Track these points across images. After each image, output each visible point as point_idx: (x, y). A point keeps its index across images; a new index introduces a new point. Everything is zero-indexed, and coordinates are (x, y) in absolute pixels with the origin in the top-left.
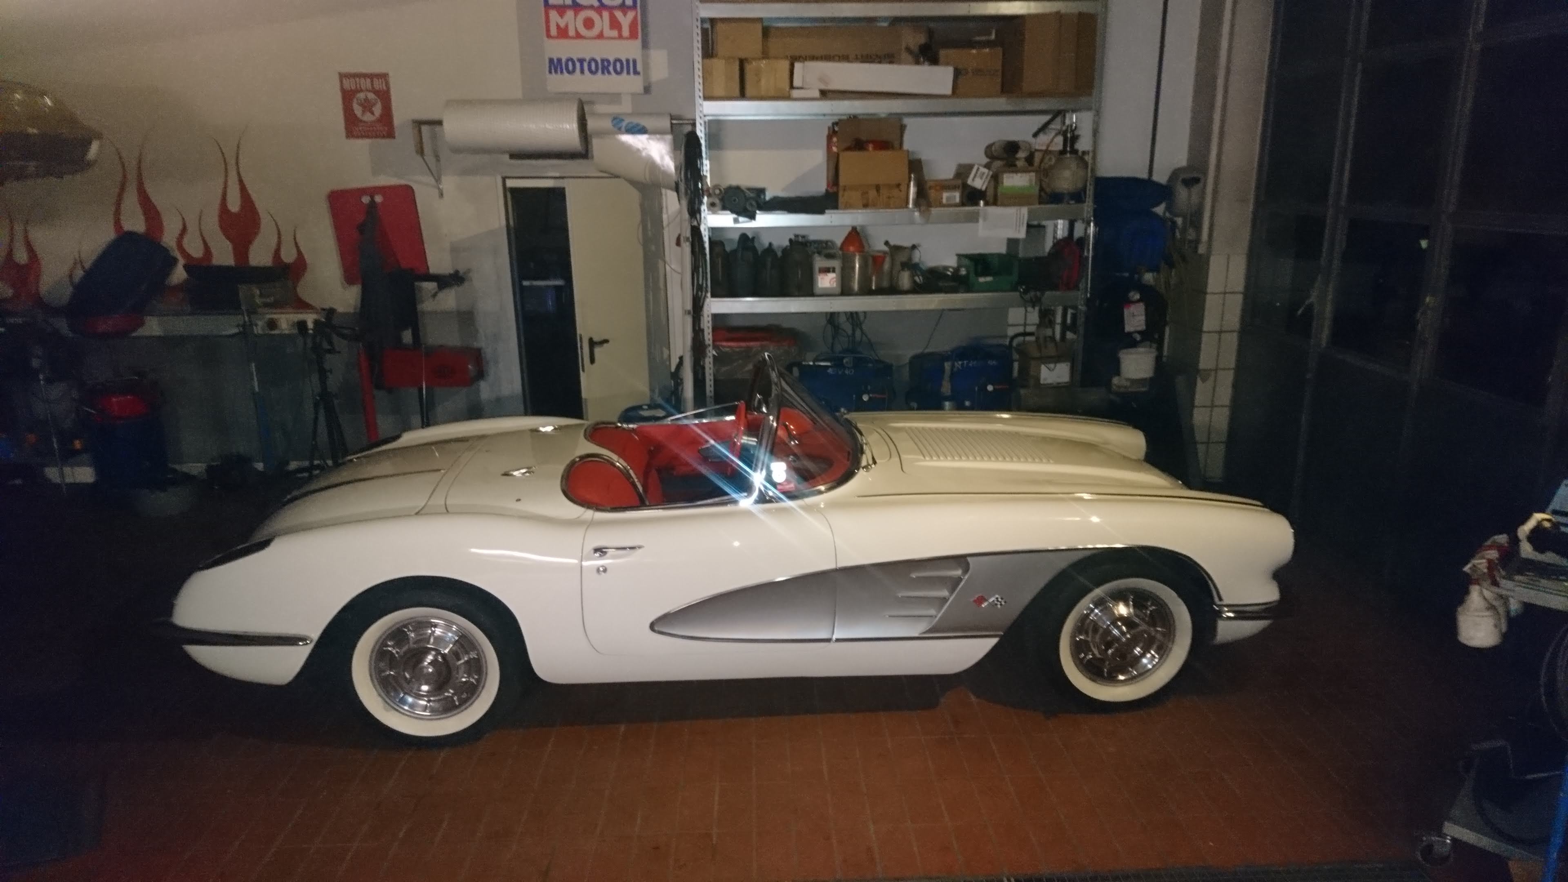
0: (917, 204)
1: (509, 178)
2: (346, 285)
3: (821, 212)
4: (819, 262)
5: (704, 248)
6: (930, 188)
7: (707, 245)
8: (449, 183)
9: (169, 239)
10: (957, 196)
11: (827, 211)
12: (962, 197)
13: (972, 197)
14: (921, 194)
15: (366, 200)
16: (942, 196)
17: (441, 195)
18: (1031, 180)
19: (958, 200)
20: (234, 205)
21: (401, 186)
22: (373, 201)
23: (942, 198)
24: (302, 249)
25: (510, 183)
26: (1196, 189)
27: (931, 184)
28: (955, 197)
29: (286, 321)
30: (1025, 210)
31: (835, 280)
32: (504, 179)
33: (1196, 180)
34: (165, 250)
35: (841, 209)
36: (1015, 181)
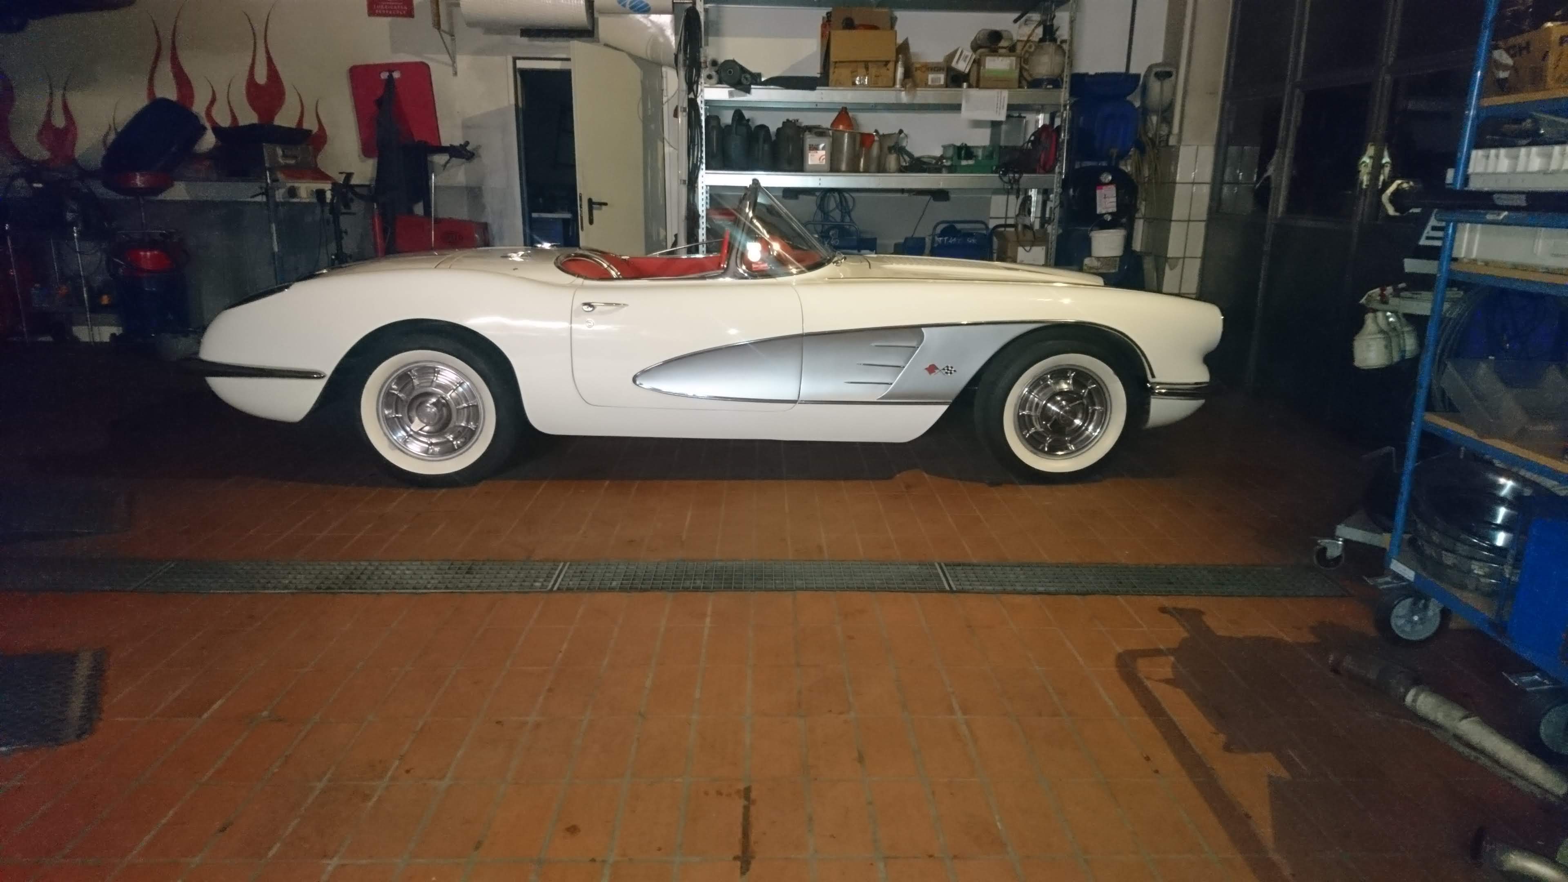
0: (903, 85)
1: (520, 58)
2: (363, 156)
3: (813, 88)
4: (809, 139)
5: (700, 121)
6: (917, 69)
7: (703, 118)
8: (463, 61)
9: (199, 107)
10: (942, 77)
11: (818, 88)
12: (946, 79)
13: (956, 79)
14: (907, 74)
15: (384, 75)
16: (928, 76)
17: (455, 74)
18: (1011, 65)
19: (942, 82)
20: (261, 78)
21: (416, 64)
22: (391, 76)
23: (927, 79)
24: (323, 120)
25: (521, 64)
26: (1168, 83)
27: (918, 66)
28: (940, 79)
29: (305, 189)
30: (1005, 93)
31: (824, 157)
32: (515, 59)
33: (1169, 75)
34: (195, 118)
35: (832, 86)
36: (997, 64)
